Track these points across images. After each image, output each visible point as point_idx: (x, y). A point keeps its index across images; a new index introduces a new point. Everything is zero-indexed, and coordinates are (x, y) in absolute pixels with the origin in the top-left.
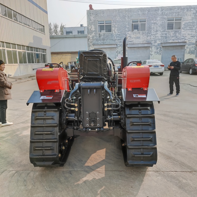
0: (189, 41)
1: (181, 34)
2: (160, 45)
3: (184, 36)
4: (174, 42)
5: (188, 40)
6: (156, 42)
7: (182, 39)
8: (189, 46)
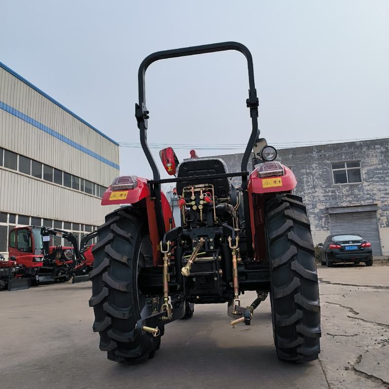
0: (382, 202)
1: (363, 191)
2: (324, 212)
3: (370, 194)
4: (351, 205)
5: (380, 202)
6: (316, 207)
7: (368, 199)
8: (386, 212)
